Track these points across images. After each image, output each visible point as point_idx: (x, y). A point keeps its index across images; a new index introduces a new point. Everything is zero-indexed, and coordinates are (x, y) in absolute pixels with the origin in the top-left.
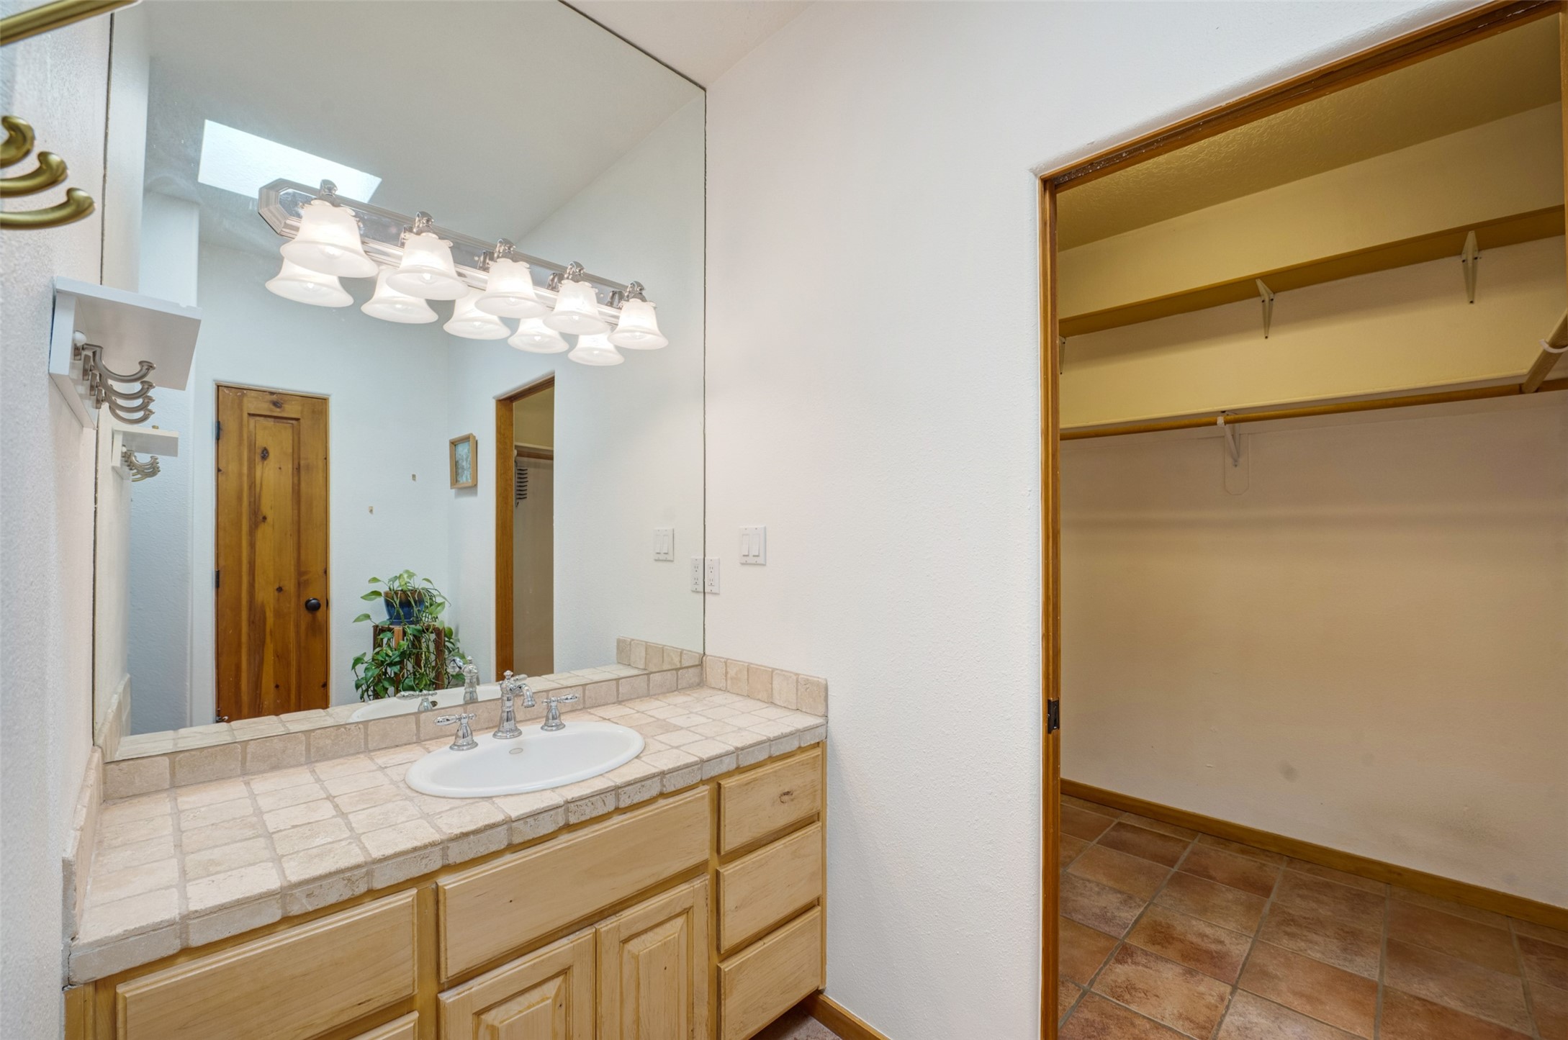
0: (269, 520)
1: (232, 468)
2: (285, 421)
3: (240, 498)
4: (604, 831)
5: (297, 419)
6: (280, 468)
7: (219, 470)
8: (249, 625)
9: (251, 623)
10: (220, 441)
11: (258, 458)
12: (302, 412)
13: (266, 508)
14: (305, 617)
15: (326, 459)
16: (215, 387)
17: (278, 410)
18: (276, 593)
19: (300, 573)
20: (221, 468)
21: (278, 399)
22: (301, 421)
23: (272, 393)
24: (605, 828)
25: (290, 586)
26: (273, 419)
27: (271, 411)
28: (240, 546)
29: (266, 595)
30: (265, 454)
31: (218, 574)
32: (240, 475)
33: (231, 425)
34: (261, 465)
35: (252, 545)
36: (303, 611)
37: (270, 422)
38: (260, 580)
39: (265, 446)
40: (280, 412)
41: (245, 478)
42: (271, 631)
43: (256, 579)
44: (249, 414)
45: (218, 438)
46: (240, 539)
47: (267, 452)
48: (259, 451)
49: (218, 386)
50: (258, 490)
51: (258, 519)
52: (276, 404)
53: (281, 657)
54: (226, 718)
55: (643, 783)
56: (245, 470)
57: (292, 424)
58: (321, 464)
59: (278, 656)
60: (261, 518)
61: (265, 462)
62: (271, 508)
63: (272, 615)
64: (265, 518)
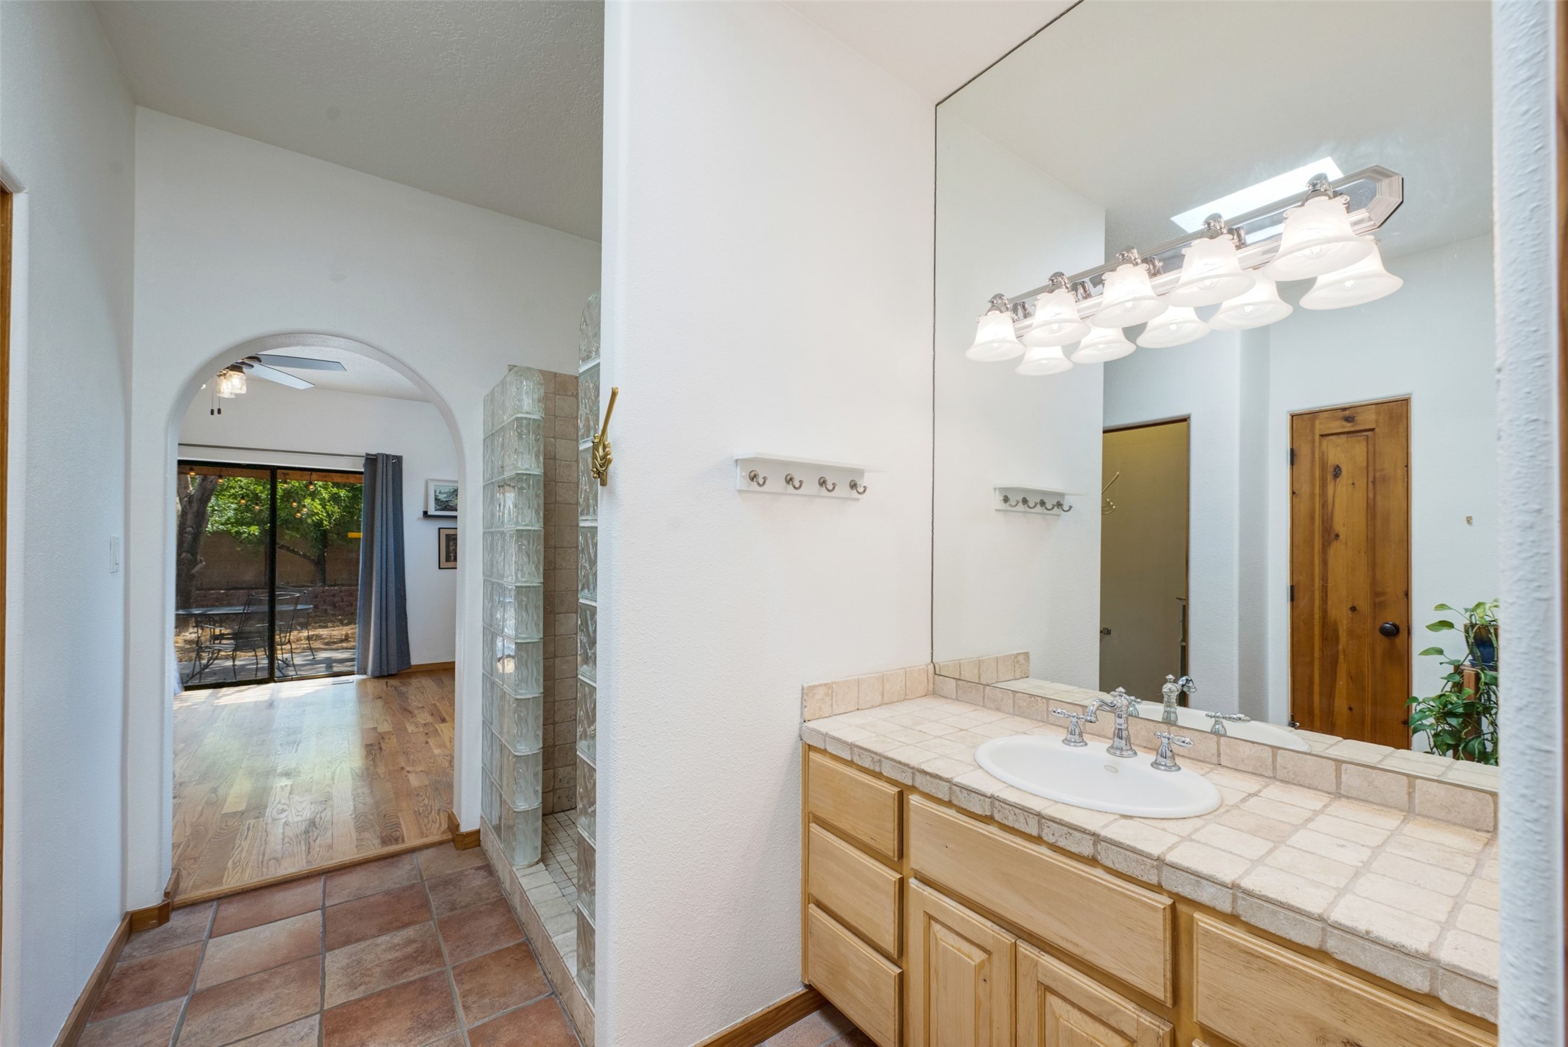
0: (1342, 537)
1: (1305, 489)
2: (1359, 434)
3: (1312, 518)
4: (1021, 848)
5: (1372, 430)
6: (1353, 484)
7: (1293, 493)
8: (1323, 641)
9: (1324, 639)
10: (1295, 467)
11: (1330, 477)
12: (1377, 422)
13: (1339, 526)
14: (1382, 642)
15: (1407, 466)
16: (1289, 417)
17: (1350, 424)
18: (1350, 612)
19: (1376, 594)
20: (1295, 491)
21: (1348, 414)
22: (1376, 430)
23: (1344, 409)
24: (1024, 847)
25: (1364, 605)
26: (1346, 435)
27: (1343, 427)
28: (1312, 563)
29: (1339, 613)
30: (1337, 472)
31: (1292, 588)
32: (1312, 495)
33: (1304, 451)
34: (1333, 484)
35: (1325, 563)
36: (1379, 636)
37: (1343, 438)
38: (1332, 597)
39: (1338, 463)
40: (1353, 426)
41: (1317, 499)
42: (1344, 651)
43: (1329, 596)
44: (1322, 436)
45: (1292, 463)
46: (1313, 556)
47: (1340, 470)
48: (1331, 470)
49: (1292, 416)
50: (1330, 507)
51: (1330, 536)
52: (1349, 419)
53: (1355, 679)
54: (1298, 724)
55: (1071, 831)
56: (1317, 491)
57: (1367, 436)
58: (1400, 473)
59: (1351, 678)
60: (1333, 536)
61: (1338, 480)
62: (1344, 525)
63: (1345, 634)
64: (1337, 536)
